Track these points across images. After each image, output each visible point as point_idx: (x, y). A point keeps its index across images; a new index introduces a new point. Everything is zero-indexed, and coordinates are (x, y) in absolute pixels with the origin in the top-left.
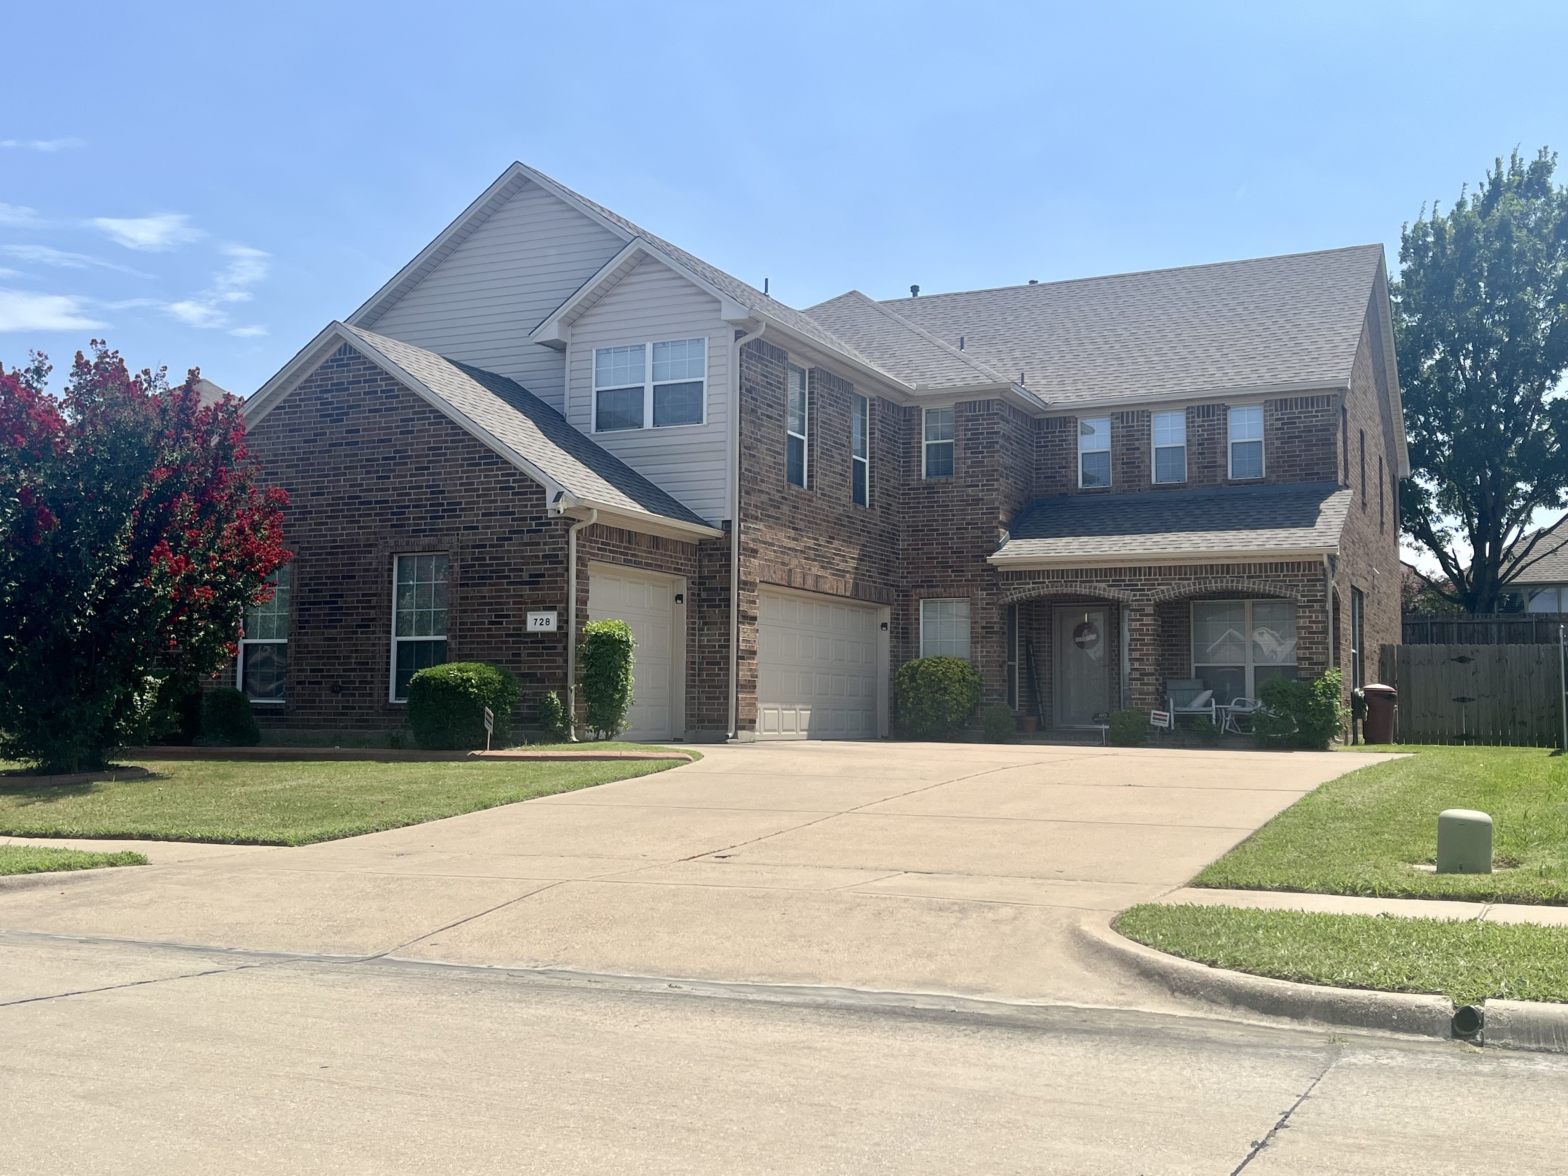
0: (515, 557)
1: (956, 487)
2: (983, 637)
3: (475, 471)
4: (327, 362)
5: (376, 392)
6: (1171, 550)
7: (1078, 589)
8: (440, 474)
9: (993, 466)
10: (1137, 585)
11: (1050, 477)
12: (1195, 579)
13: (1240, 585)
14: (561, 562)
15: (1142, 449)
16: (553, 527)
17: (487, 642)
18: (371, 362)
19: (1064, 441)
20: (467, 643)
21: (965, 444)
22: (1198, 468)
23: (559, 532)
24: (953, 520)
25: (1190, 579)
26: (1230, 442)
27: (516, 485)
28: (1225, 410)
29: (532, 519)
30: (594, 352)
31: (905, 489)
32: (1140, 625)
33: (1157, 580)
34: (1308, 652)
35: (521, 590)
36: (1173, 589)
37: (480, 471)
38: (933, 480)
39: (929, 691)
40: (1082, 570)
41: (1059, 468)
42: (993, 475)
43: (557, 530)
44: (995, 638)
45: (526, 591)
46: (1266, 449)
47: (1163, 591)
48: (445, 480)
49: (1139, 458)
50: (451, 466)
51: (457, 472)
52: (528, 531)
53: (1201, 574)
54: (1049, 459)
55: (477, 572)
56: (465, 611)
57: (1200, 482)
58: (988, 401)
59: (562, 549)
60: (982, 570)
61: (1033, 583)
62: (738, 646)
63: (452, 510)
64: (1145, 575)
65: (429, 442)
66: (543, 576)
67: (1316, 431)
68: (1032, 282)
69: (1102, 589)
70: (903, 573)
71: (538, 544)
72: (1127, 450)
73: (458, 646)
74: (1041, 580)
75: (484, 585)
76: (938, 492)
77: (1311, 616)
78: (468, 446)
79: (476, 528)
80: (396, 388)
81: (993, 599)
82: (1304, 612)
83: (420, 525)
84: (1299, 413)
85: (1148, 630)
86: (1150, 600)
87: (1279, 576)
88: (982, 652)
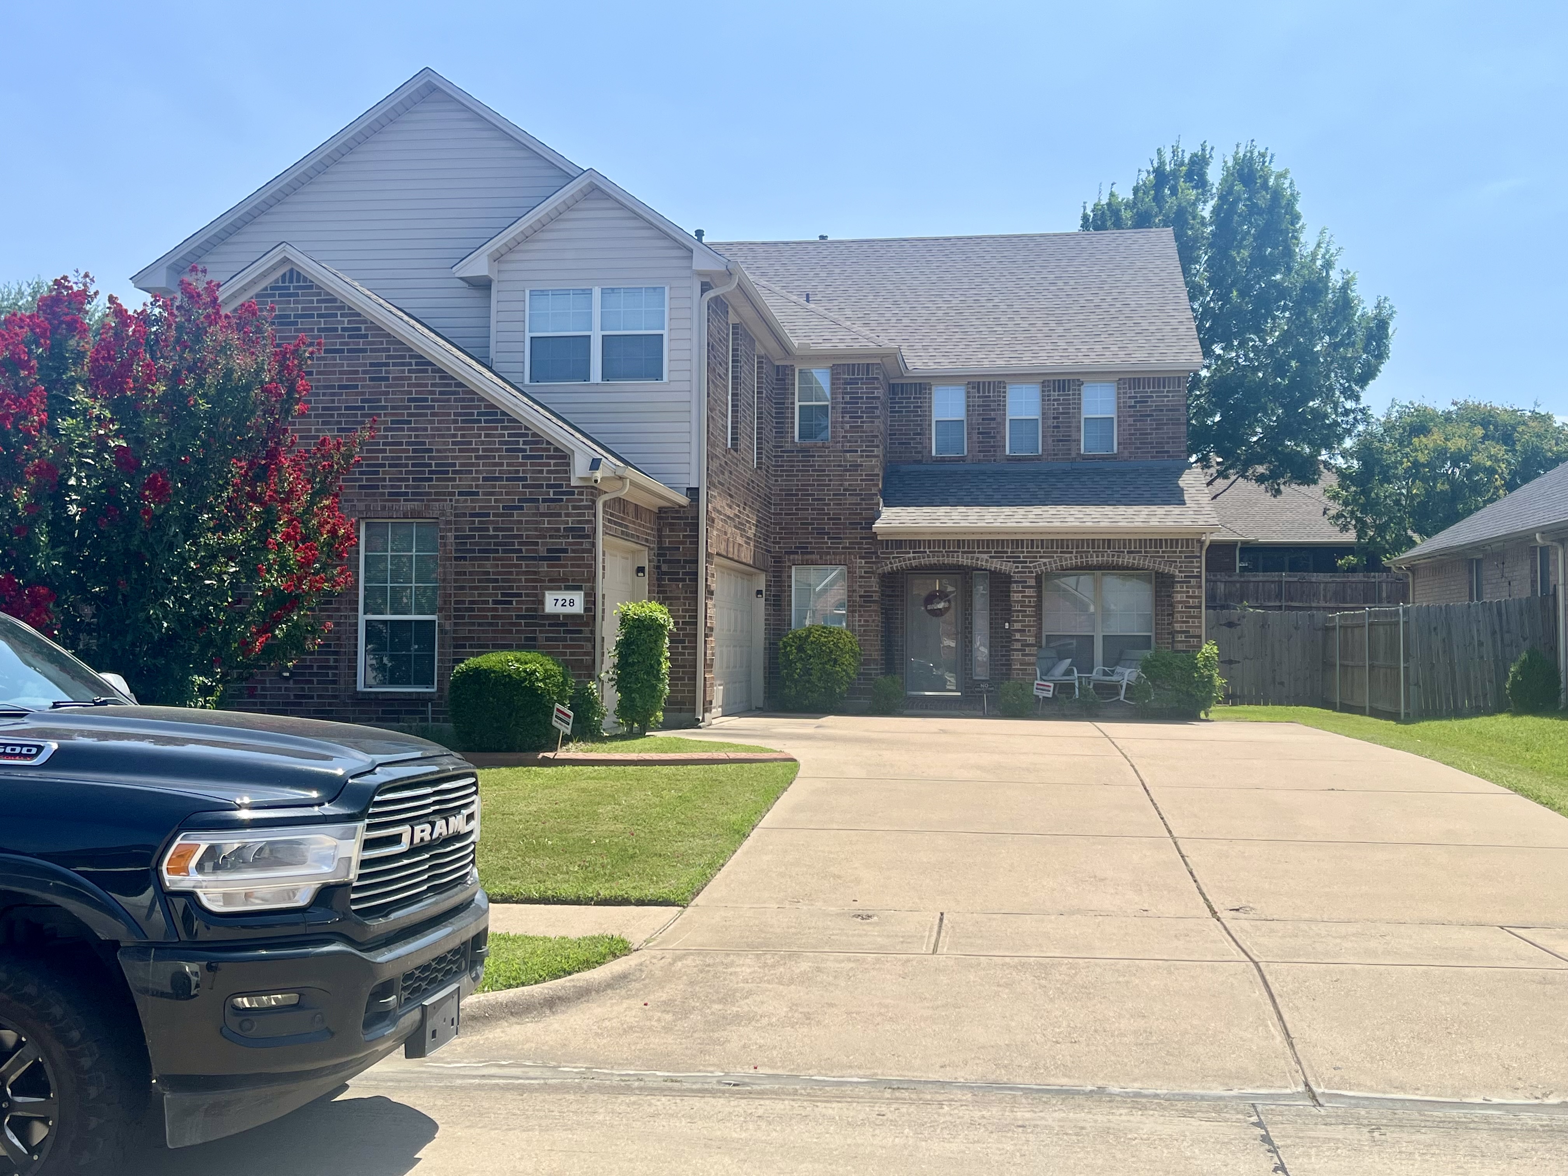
0: (527, 530)
1: (833, 451)
2: (860, 606)
3: (473, 429)
4: (266, 289)
5: (336, 329)
6: (1058, 524)
7: (960, 559)
8: (426, 429)
9: (872, 432)
10: (1019, 557)
11: (903, 443)
12: (1077, 552)
13: (1120, 560)
14: (588, 536)
15: (999, 420)
16: (576, 496)
17: (491, 624)
18: (328, 294)
19: (920, 407)
20: (464, 624)
21: (843, 408)
22: (1053, 441)
23: (585, 503)
24: (830, 485)
25: (1072, 553)
26: (1083, 416)
27: (528, 447)
28: (1079, 386)
29: (549, 486)
30: (527, 292)
31: (777, 452)
32: (1023, 597)
33: (1040, 552)
34: (1184, 625)
35: (538, 566)
36: (1055, 562)
37: (479, 429)
38: (808, 442)
39: (818, 662)
40: (964, 540)
41: (914, 434)
42: (873, 441)
43: (582, 500)
44: (874, 607)
45: (544, 567)
46: (1119, 426)
47: (1045, 564)
48: (433, 436)
49: (994, 428)
50: (439, 422)
51: (449, 429)
52: (544, 501)
53: (1083, 547)
54: (903, 425)
55: (476, 544)
56: (462, 588)
57: (1055, 455)
58: (868, 364)
59: (588, 522)
60: (861, 538)
61: (914, 553)
62: (706, 623)
63: (443, 471)
64: (1027, 548)
65: (411, 393)
66: (565, 551)
67: (1167, 410)
68: (822, 237)
69: (984, 560)
70: (775, 538)
71: (559, 515)
72: (983, 419)
73: (453, 628)
74: (922, 550)
75: (488, 559)
76: (814, 456)
77: (1188, 592)
78: (463, 400)
79: (477, 494)
80: (363, 326)
81: (872, 568)
82: (1182, 587)
83: (400, 487)
84: (1151, 392)
85: (1030, 602)
86: (1032, 572)
87: (1158, 552)
88: (860, 621)
